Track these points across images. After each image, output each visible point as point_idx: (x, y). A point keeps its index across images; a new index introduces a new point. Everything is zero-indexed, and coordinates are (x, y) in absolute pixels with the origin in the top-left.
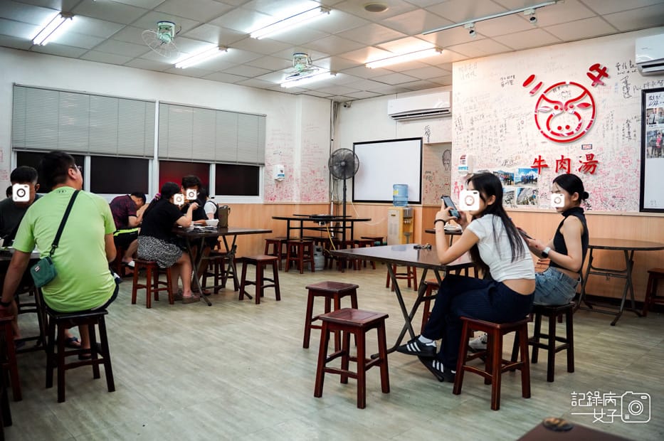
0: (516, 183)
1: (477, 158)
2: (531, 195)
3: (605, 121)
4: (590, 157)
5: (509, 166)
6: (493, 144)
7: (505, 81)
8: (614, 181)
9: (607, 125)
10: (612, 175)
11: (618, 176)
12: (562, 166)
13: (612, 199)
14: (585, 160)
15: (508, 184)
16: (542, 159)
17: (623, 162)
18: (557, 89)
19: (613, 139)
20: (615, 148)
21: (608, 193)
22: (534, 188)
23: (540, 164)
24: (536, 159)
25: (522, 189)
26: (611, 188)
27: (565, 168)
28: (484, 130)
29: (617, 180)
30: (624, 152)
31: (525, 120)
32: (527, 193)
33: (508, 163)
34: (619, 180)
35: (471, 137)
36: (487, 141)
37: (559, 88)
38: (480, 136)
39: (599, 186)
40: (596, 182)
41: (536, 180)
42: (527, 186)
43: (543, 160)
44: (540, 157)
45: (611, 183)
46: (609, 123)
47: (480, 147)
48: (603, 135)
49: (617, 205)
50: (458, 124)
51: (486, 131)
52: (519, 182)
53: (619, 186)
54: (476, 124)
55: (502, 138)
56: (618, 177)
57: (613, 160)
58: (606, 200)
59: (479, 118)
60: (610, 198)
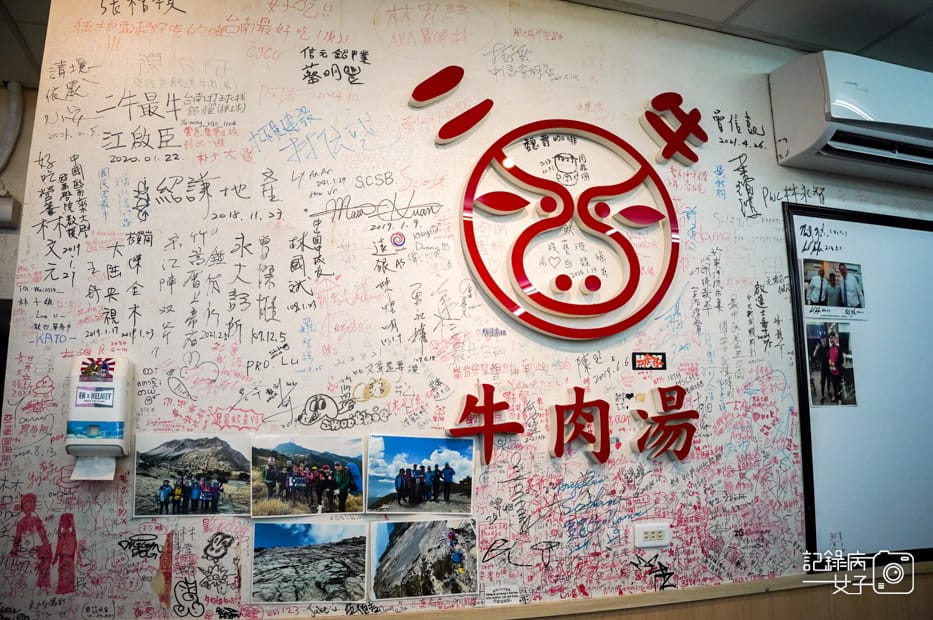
0: (375, 504)
1: (161, 376)
2: (443, 551)
3: (698, 278)
4: (672, 396)
5: (331, 424)
6: (251, 319)
7: (323, 65)
8: (734, 480)
9: (705, 294)
10: (730, 460)
11: (745, 462)
12: (579, 429)
13: (735, 541)
14: (654, 409)
15: (330, 508)
16: (497, 399)
17: (756, 416)
18: (538, 141)
19: (724, 340)
20: (733, 369)
21: (721, 520)
22: (454, 520)
23: (489, 420)
24: (471, 400)
25: (398, 530)
26: (729, 506)
27: (591, 439)
28: (207, 253)
29: (742, 476)
30: (756, 385)
31: (408, 233)
32: (425, 545)
33: (330, 410)
34: (750, 474)
35: (128, 276)
36: (221, 302)
37: (545, 138)
38: (182, 276)
39: (693, 500)
40: (683, 485)
41: (466, 487)
42: (422, 516)
43: (504, 406)
44: (489, 390)
45: (728, 485)
46: (712, 290)
47: (181, 330)
48: (697, 322)
49: (748, 559)
50: (57, 200)
51: (218, 257)
52: (389, 499)
53: (750, 498)
54: (162, 220)
55: (301, 297)
56: (747, 466)
57: (730, 408)
58: (716, 545)
59: (180, 191)
60: (728, 537)
